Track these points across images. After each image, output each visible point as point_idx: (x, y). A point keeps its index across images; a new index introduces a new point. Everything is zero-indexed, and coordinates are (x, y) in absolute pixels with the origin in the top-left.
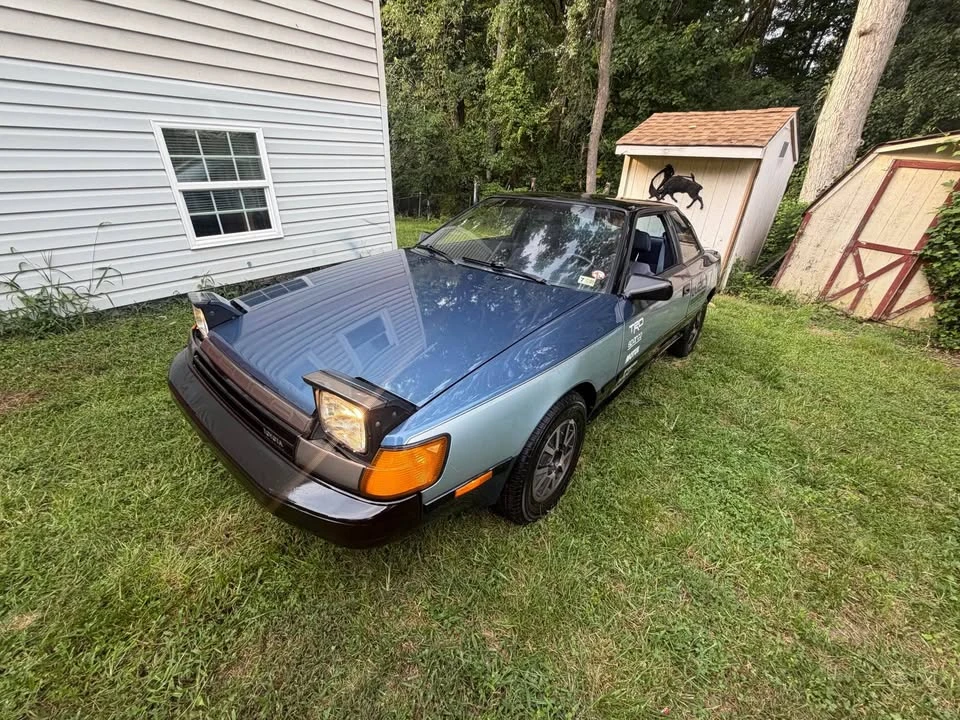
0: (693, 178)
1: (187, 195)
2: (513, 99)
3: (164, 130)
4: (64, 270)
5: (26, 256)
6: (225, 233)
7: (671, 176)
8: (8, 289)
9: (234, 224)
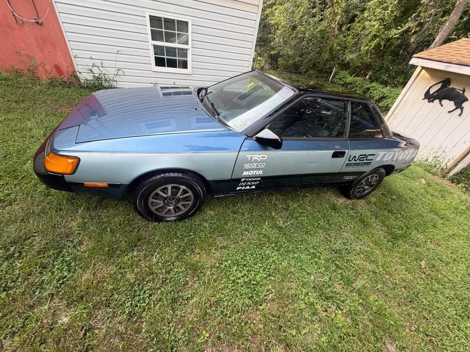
0: (464, 91)
1: (155, 47)
2: (381, 19)
3: (150, 16)
4: (107, 68)
5: (96, 61)
6: (168, 66)
7: (446, 87)
8: (89, 71)
9: (172, 64)
